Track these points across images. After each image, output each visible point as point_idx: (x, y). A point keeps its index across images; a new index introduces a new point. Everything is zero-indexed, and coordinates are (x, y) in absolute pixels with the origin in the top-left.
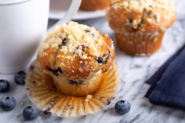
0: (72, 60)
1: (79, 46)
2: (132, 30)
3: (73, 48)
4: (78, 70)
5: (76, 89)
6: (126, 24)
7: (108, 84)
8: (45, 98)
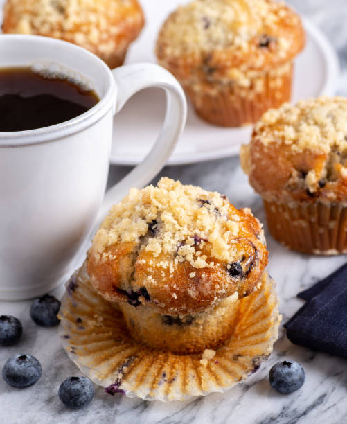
0: (172, 270)
1: (186, 239)
2: (305, 196)
3: (173, 242)
4: (186, 293)
5: (178, 337)
6: (291, 181)
7: (253, 324)
8: (106, 358)
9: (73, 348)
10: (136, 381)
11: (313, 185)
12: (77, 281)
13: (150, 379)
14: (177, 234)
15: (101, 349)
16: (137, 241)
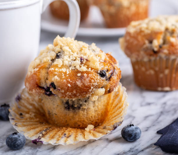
0: (68, 73)
1: (76, 59)
2: (152, 53)
3: (69, 59)
4: (75, 83)
5: (73, 117)
6: (145, 46)
9: (16, 123)
10: (49, 138)
11: (156, 47)
12: (21, 96)
13: (57, 137)
14: (71, 56)
15: (32, 125)
16: (50, 61)
